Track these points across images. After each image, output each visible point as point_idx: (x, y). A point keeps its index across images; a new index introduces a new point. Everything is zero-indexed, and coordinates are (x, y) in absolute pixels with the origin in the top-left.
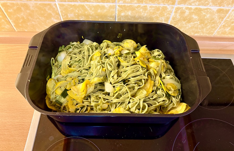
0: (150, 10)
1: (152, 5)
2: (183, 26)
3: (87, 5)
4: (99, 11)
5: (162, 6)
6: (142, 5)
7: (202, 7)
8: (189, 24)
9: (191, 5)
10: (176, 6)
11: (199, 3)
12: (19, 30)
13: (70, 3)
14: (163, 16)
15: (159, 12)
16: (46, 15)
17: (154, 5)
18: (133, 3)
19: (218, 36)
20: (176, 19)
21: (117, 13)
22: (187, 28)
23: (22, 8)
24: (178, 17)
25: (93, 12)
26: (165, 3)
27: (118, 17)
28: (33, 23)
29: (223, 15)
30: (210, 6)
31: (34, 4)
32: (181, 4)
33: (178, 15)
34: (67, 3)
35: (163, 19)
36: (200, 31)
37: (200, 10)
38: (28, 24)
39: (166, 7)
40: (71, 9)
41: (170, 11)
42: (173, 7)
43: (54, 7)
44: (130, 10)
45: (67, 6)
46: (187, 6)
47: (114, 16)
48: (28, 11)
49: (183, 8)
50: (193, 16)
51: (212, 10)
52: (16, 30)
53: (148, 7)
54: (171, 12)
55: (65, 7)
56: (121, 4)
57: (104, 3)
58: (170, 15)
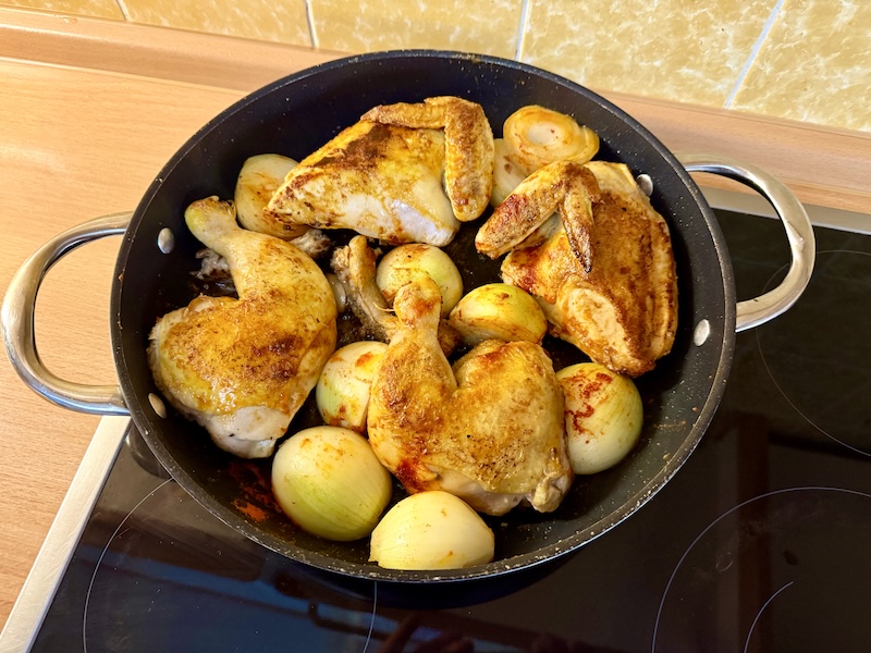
2: (816, 77)
8: (843, 72)
12: (138, 18)
14: (732, 18)
20: (787, 42)
22: (833, 90)
24: (798, 33)
33: (800, 21)
35: (731, 34)
52: (129, 18)
54: (773, 5)
58: (766, 14)
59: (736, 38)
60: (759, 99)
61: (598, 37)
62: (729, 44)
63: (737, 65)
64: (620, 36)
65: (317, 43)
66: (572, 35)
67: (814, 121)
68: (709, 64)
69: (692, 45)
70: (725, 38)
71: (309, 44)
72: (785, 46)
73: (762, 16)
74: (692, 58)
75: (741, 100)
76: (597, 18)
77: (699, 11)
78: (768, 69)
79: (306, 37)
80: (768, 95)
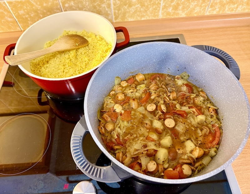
2: (127, 11)
4: (45, 5)
8: (131, 8)
14: (104, 3)
19: (165, 17)
22: (131, 13)
24: (118, 3)
25: (40, 7)
27: (63, 9)
36: (145, 14)
40: (19, 5)
43: (4, 5)
47: (60, 8)
55: (13, 4)
59: (107, 7)
62: (106, 8)
63: (110, 12)
65: (22, 30)
67: (132, 20)
68: (105, 13)
69: (99, 10)
71: (21, 30)
72: (117, 6)
73: (109, 1)
75: (115, 19)
77: (97, 3)
78: (117, 11)
79: (19, 29)
80: (120, 17)
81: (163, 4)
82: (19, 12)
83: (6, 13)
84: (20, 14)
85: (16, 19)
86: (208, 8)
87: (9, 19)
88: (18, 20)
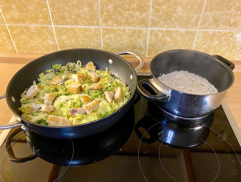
0: (129, 33)
1: (130, 28)
2: (160, 48)
3: (77, 28)
4: (87, 33)
5: (138, 29)
6: (122, 28)
7: (172, 29)
9: (161, 27)
10: (149, 29)
11: (168, 26)
12: (19, 52)
13: (63, 26)
14: (140, 38)
15: (137, 34)
16: (43, 37)
17: (131, 28)
18: (113, 26)
20: (152, 42)
21: (102, 36)
23: (25, 30)
24: (153, 40)
25: (82, 35)
26: (139, 26)
27: (103, 39)
28: (32, 44)
29: (192, 36)
30: (178, 28)
31: (34, 26)
32: (153, 26)
33: (153, 37)
34: (61, 26)
35: (141, 41)
37: (171, 32)
38: (28, 45)
39: (142, 30)
40: (64, 31)
41: (145, 33)
42: (147, 30)
43: (51, 29)
44: (113, 33)
45: (60, 28)
46: (158, 29)
47: (100, 38)
48: (29, 33)
49: (155, 30)
50: (166, 38)
51: (181, 32)
52: (17, 52)
53: (127, 30)
54: (147, 35)
55: (59, 29)
56: (104, 27)
57: (90, 26)
58: (146, 37)
60: (151, 54)
61: (117, 45)
63: (145, 48)
64: (121, 45)
66: (111, 45)
68: (139, 48)
69: (135, 45)
70: (141, 42)
73: (145, 37)
74: (136, 47)
75: (148, 55)
76: (116, 41)
77: (134, 38)
78: (151, 48)
81: (195, 46)
82: (62, 37)
83: (49, 37)
84: (62, 39)
85: (57, 43)
86: (238, 54)
87: (51, 43)
88: (58, 45)
